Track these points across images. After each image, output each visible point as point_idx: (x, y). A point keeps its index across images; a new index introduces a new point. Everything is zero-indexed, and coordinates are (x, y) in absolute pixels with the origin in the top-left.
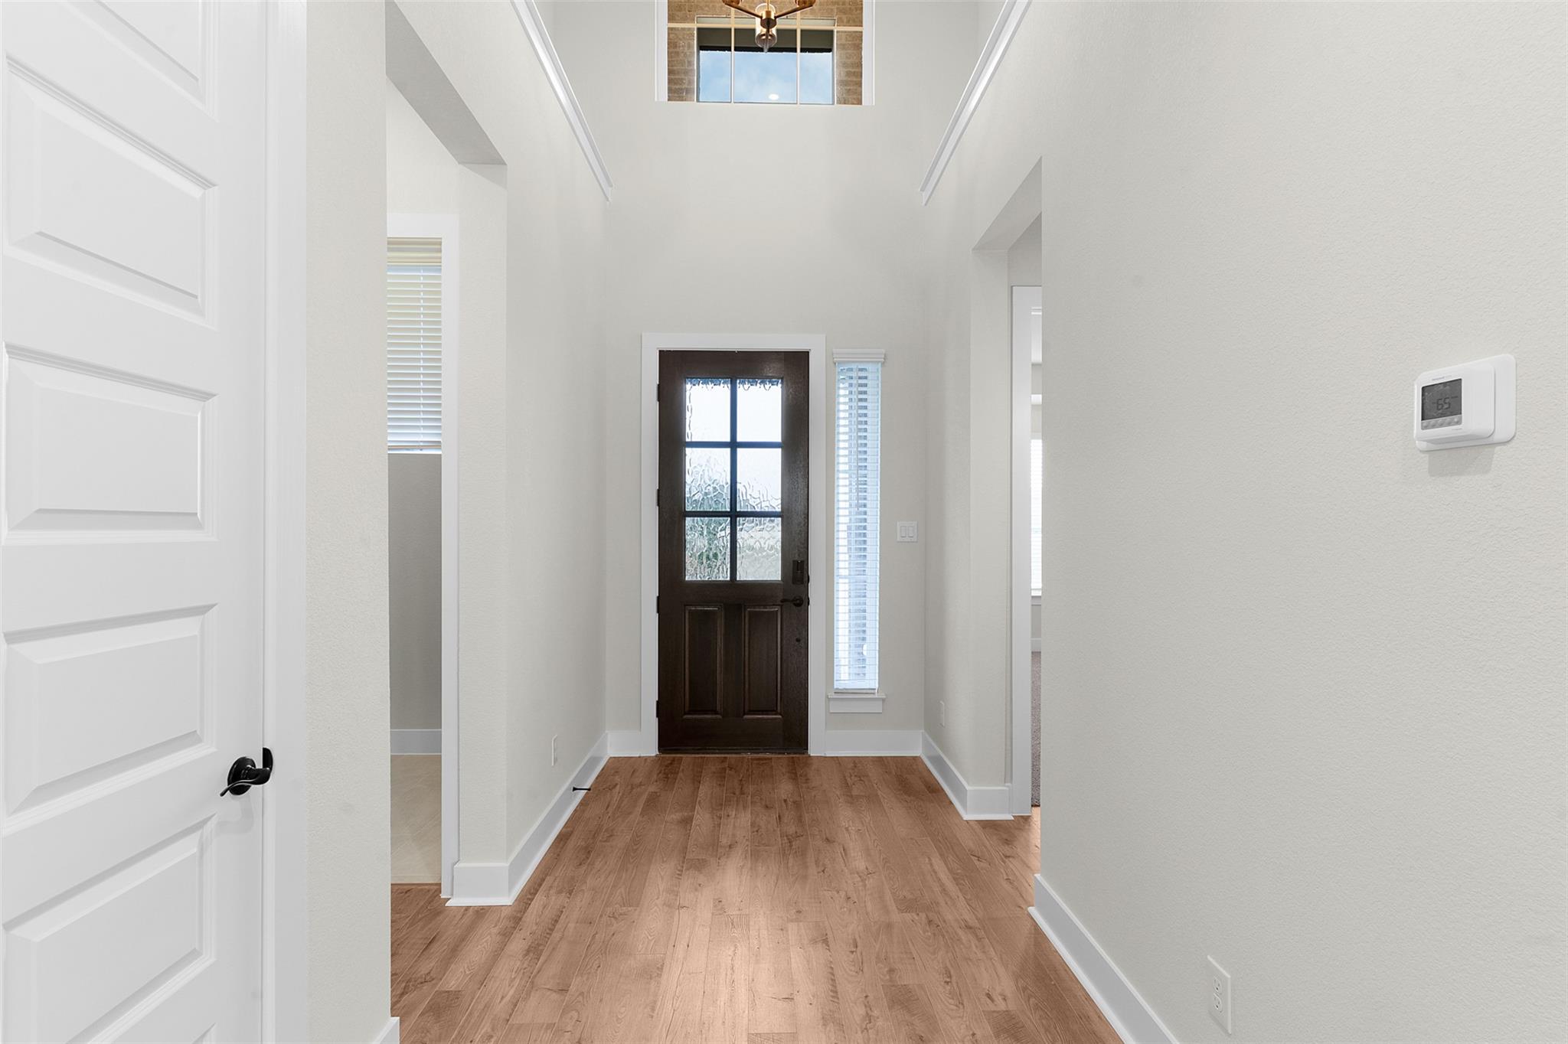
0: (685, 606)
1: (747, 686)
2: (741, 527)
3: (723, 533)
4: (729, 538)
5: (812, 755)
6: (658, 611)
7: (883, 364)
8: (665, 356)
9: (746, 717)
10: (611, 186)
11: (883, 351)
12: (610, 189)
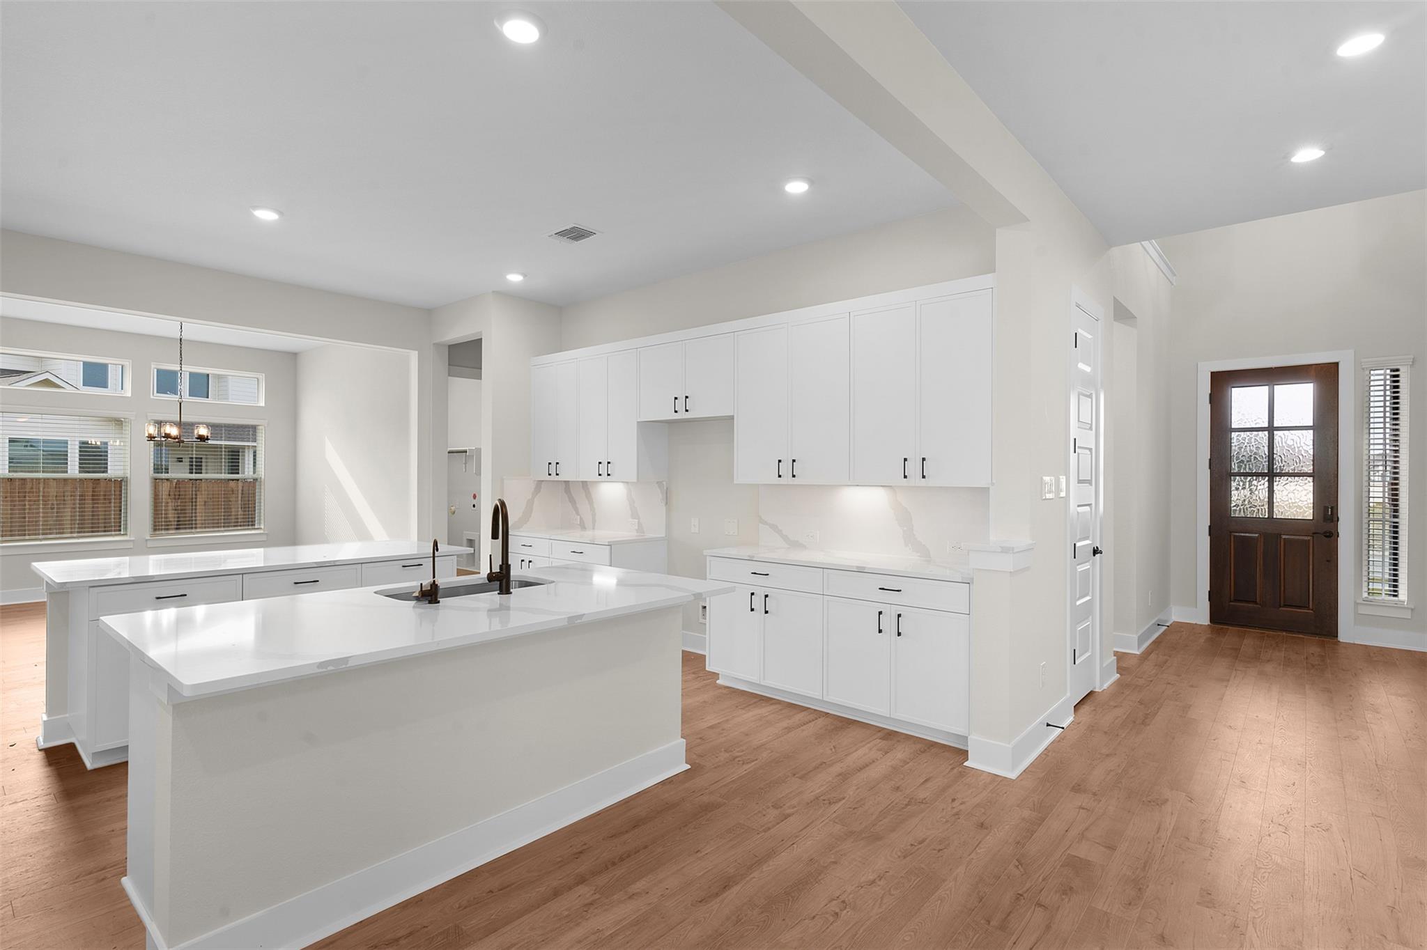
0: (1231, 532)
1: (1282, 588)
2: (1277, 483)
3: (1262, 487)
4: (1267, 489)
5: (1341, 641)
6: (1210, 535)
7: (1412, 366)
8: (1215, 376)
9: (1281, 609)
10: (1175, 275)
11: (1412, 357)
12: (1174, 278)
